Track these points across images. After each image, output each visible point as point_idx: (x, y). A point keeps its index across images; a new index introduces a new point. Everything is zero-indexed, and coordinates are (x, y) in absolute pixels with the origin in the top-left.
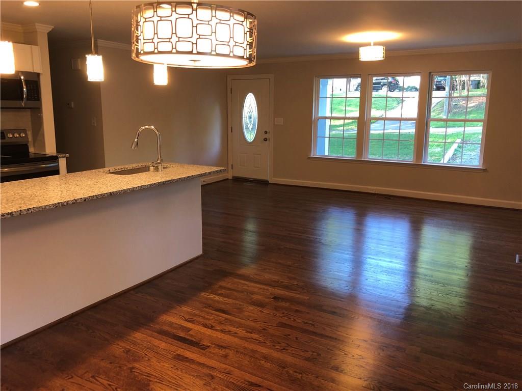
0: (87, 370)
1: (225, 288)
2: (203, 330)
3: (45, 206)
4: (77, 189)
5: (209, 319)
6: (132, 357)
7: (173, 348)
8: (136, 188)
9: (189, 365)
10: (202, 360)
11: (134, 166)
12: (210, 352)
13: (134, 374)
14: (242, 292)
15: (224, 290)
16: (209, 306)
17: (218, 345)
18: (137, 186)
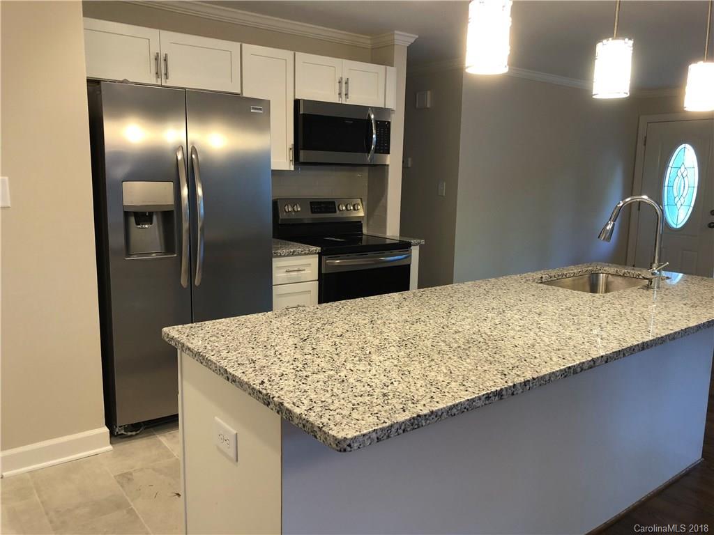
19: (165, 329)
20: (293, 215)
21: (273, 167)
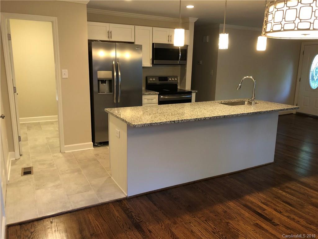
0: (202, 215)
1: (290, 188)
2: (274, 212)
3: (190, 119)
4: (205, 111)
5: (279, 207)
6: (228, 216)
7: (253, 218)
8: (239, 114)
9: (264, 233)
10: (274, 232)
11: (236, 100)
12: (280, 229)
13: (229, 227)
14: (304, 194)
15: (289, 190)
16: (279, 198)
17: (284, 225)
18: (240, 113)
19: (105, 109)
20: (153, 82)
21: (143, 66)
